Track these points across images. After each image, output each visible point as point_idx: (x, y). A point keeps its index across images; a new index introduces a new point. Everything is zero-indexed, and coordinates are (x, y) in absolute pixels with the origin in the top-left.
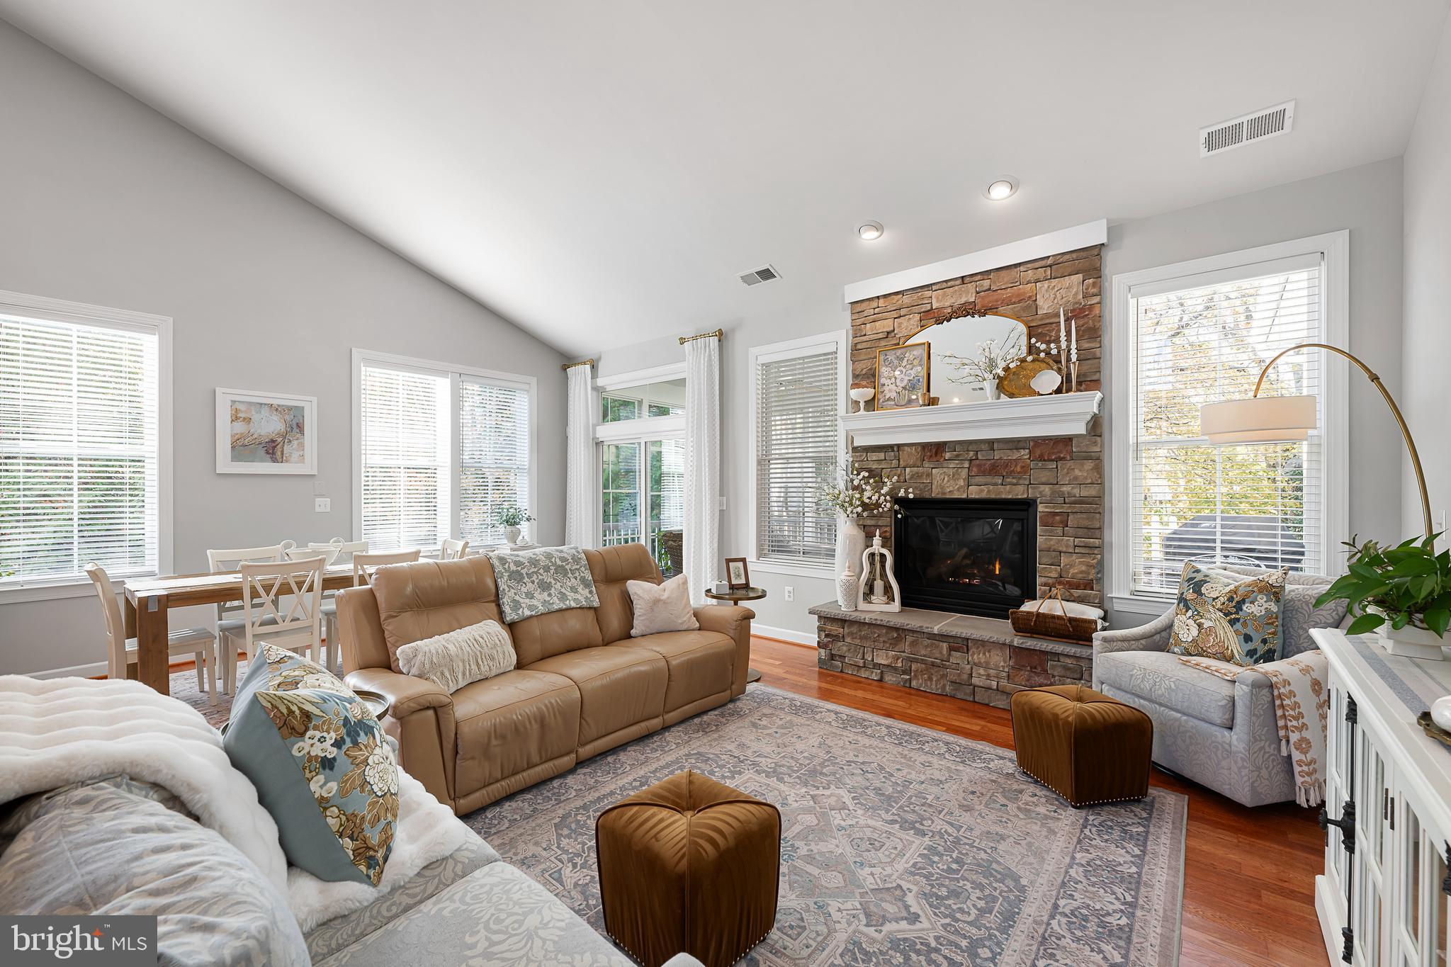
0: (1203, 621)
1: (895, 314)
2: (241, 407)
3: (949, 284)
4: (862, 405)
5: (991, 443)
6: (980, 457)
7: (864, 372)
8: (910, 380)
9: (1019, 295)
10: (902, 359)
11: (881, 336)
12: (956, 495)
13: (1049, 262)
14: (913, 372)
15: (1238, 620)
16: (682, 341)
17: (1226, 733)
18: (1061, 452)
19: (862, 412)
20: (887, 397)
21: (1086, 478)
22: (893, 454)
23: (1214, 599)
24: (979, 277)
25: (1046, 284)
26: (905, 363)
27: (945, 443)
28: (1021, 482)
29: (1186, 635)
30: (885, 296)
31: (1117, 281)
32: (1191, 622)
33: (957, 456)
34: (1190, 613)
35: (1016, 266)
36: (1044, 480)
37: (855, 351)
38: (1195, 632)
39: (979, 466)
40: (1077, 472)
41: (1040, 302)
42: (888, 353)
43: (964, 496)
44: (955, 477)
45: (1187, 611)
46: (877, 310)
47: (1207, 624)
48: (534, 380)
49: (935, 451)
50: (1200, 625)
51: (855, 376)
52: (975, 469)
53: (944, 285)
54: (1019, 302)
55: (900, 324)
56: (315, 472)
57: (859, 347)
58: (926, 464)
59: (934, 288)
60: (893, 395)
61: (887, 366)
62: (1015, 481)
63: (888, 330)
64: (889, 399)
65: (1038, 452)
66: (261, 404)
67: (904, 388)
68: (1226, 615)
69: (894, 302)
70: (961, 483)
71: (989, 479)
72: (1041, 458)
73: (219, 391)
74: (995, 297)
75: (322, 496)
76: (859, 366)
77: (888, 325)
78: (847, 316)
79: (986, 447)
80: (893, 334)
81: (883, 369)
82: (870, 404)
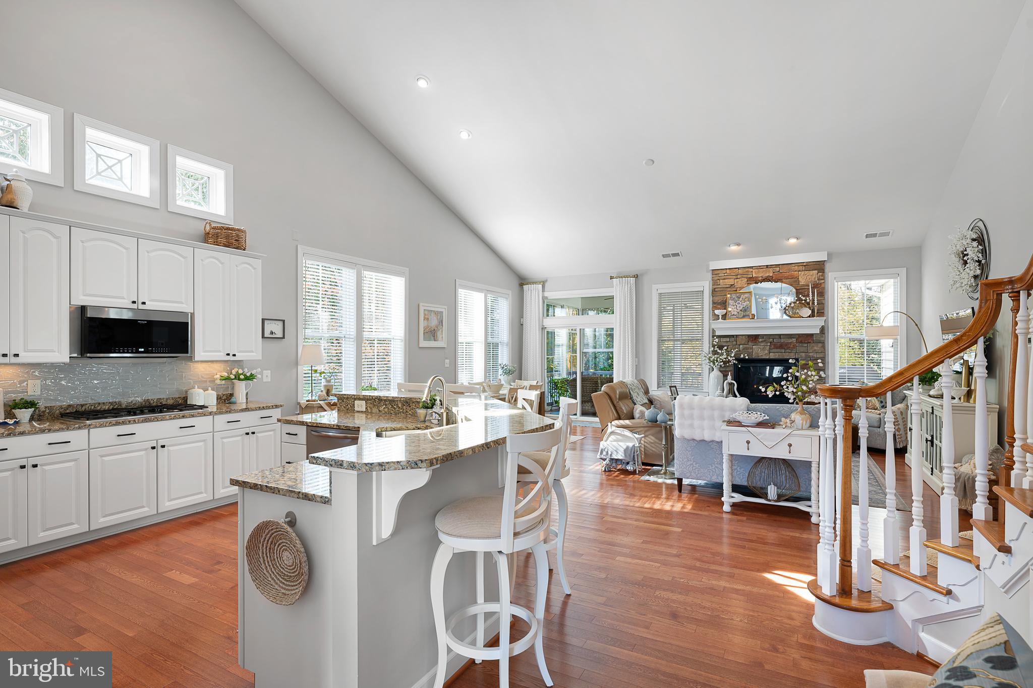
1: (735, 277)
2: (426, 312)
3: (761, 267)
4: (720, 317)
5: (780, 335)
6: (775, 341)
7: (719, 301)
8: (744, 307)
9: (792, 276)
10: (739, 298)
11: (728, 286)
12: (764, 357)
13: (805, 264)
14: (745, 304)
16: (612, 278)
17: (878, 429)
18: (809, 340)
19: (720, 320)
20: (732, 314)
21: (819, 350)
22: (733, 339)
24: (774, 266)
25: (803, 273)
26: (741, 299)
27: (759, 335)
28: (793, 351)
30: (730, 269)
31: (830, 275)
33: (765, 340)
35: (792, 264)
36: (802, 351)
37: (714, 292)
39: (774, 345)
40: (815, 348)
41: (800, 279)
42: (732, 294)
43: (768, 357)
44: (763, 349)
46: (725, 274)
48: (510, 292)
49: (754, 338)
51: (714, 303)
52: (773, 346)
53: (759, 267)
54: (792, 278)
55: (737, 282)
56: (446, 346)
57: (716, 290)
58: (750, 343)
59: (754, 268)
60: (736, 313)
61: (732, 300)
62: (790, 351)
63: (731, 284)
64: (734, 315)
65: (800, 340)
66: (431, 311)
67: (741, 310)
69: (735, 272)
70: (767, 352)
71: (778, 350)
72: (801, 342)
73: (421, 304)
74: (781, 276)
75: (447, 358)
76: (716, 299)
77: (731, 282)
78: (709, 275)
79: (778, 337)
80: (733, 286)
81: (730, 301)
82: (724, 317)
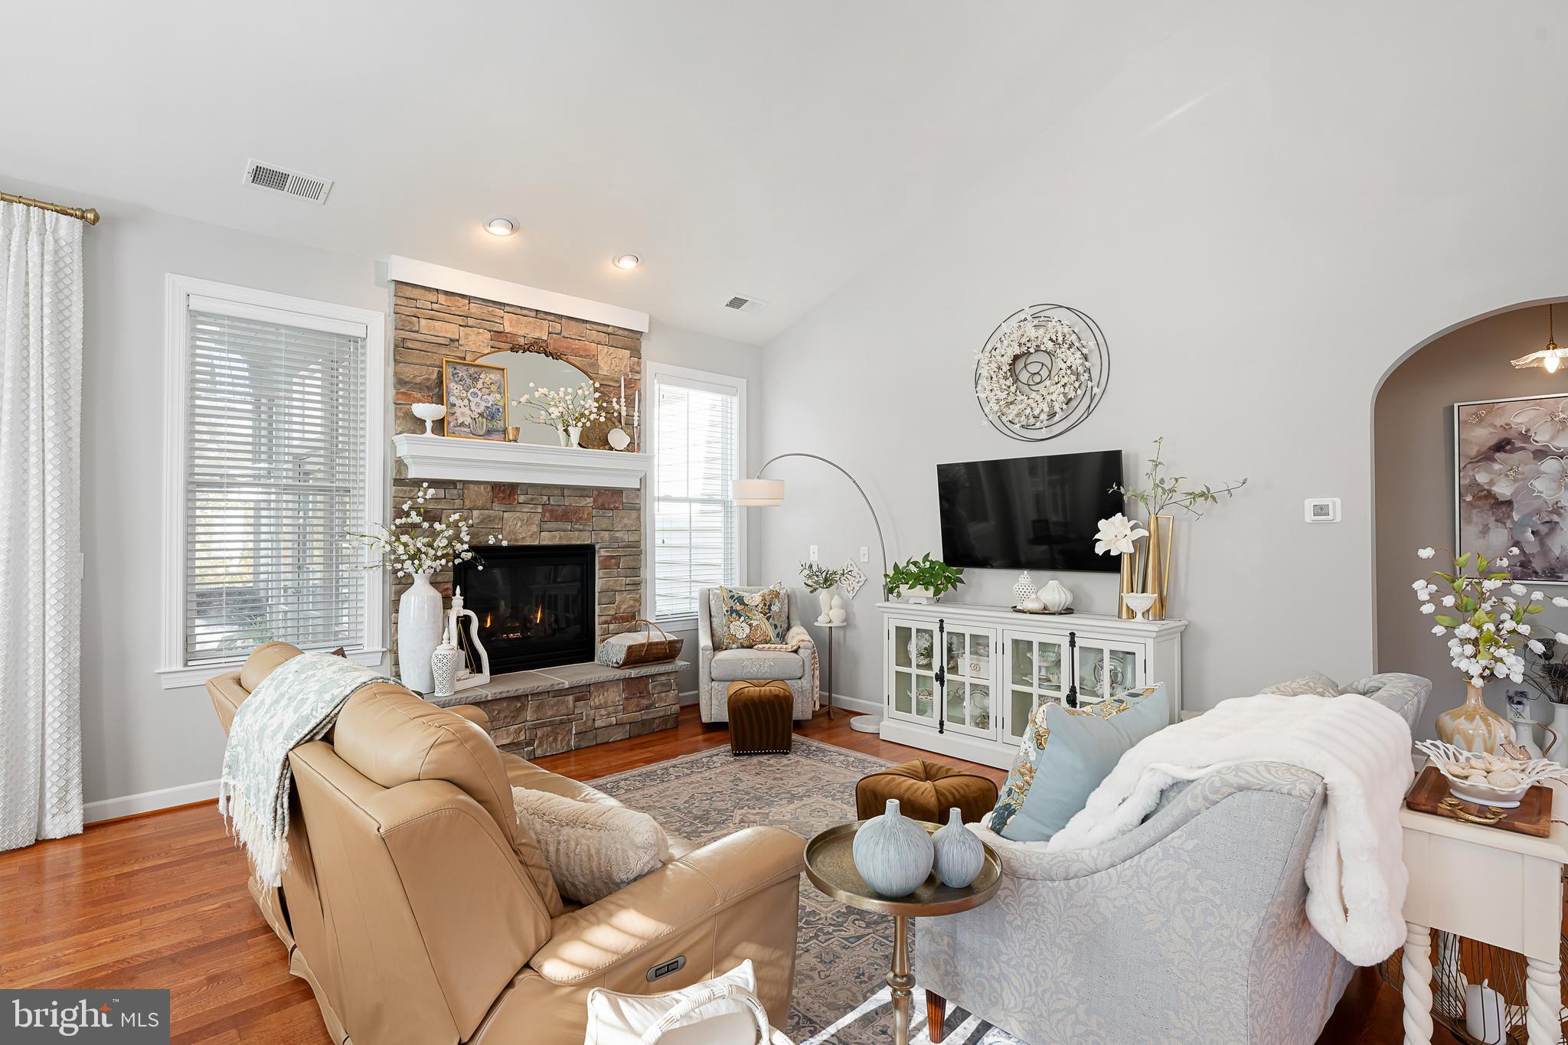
0: (752, 622)
1: (460, 320)
3: (525, 312)
4: (429, 425)
5: (562, 488)
6: (552, 502)
7: (418, 380)
8: (488, 407)
9: (585, 350)
10: (476, 379)
11: (441, 340)
12: (528, 542)
13: (610, 330)
14: (491, 398)
15: (770, 616)
17: (799, 681)
18: (615, 502)
19: (429, 433)
20: (460, 421)
21: (632, 525)
22: (455, 492)
23: (756, 606)
24: (552, 318)
25: (606, 348)
26: (480, 385)
27: (517, 485)
28: (587, 528)
29: (741, 634)
30: (446, 293)
31: (650, 366)
32: (744, 624)
33: (532, 499)
34: (742, 619)
35: (586, 322)
36: (604, 526)
37: (401, 349)
38: (747, 630)
39: (551, 511)
40: (626, 521)
41: (601, 363)
42: (458, 367)
43: (536, 543)
44: (528, 522)
45: (740, 618)
46: (435, 306)
47: (755, 623)
49: (505, 492)
50: (750, 625)
51: (400, 382)
52: (547, 515)
53: (519, 311)
54: (586, 356)
55: (467, 335)
57: (409, 344)
58: (496, 506)
59: (507, 309)
60: (468, 421)
61: (456, 383)
62: (581, 527)
63: (452, 337)
64: (462, 424)
65: (600, 501)
67: (481, 415)
68: (765, 615)
69: (460, 305)
70: (534, 528)
71: (560, 525)
72: (603, 507)
74: (565, 345)
76: (409, 372)
77: (450, 330)
78: (386, 298)
79: (557, 492)
80: (457, 343)
81: (453, 385)
82: (440, 426)
